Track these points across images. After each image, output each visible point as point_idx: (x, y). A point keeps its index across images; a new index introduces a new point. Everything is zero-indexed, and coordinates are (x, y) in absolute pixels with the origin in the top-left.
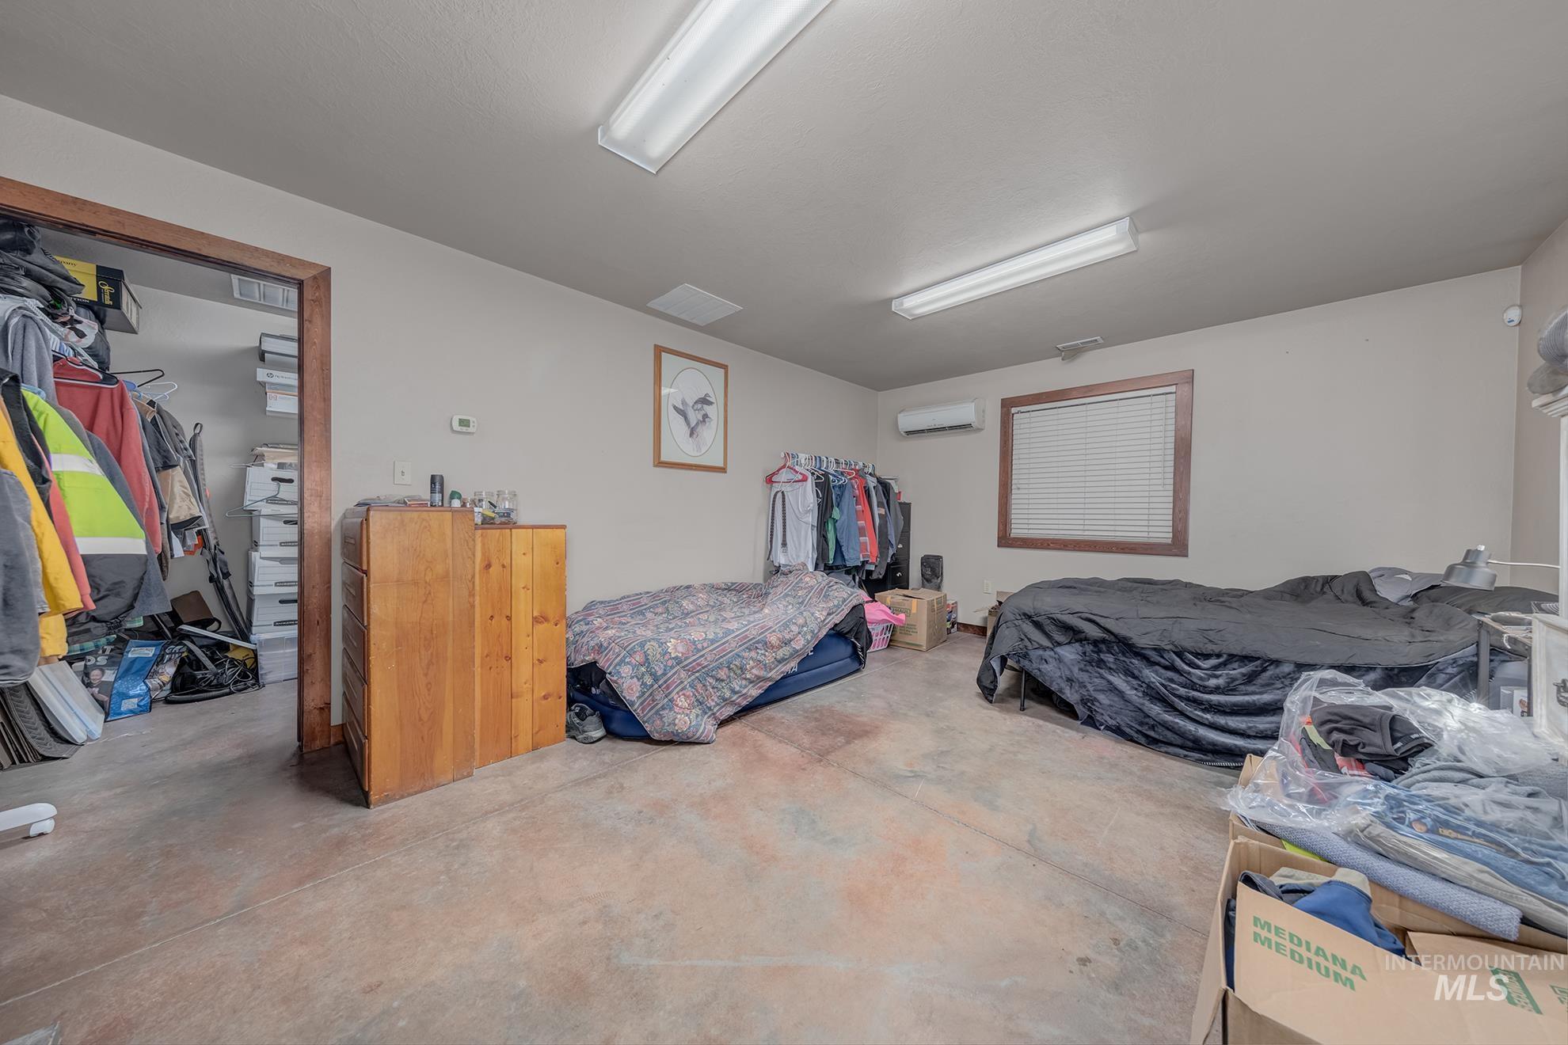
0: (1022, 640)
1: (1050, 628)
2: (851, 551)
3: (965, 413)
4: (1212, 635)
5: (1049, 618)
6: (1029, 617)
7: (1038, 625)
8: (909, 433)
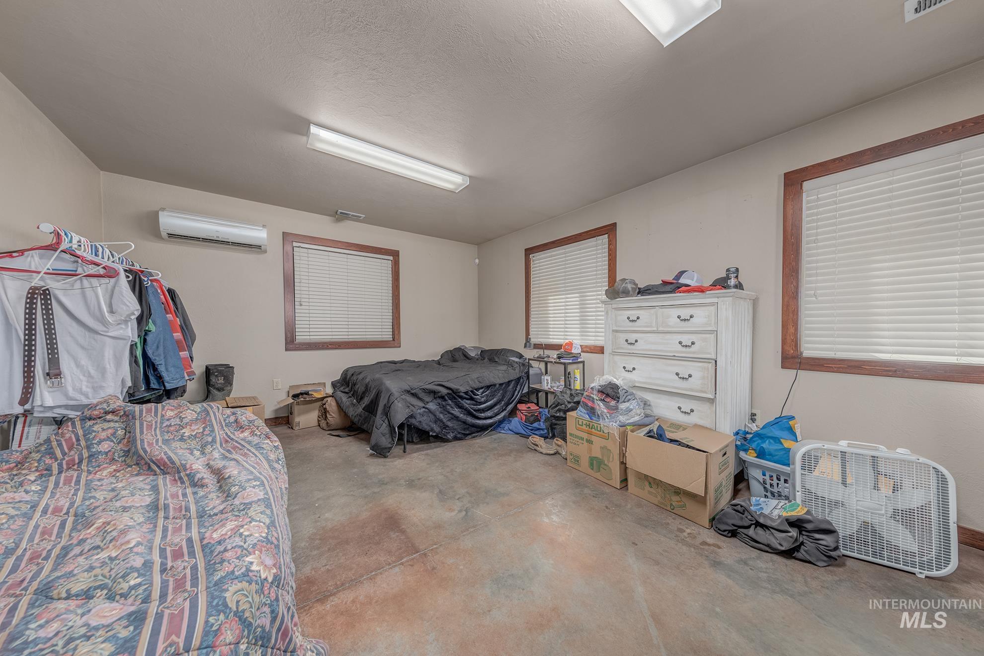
0: (409, 407)
1: (422, 395)
2: (172, 369)
3: (258, 234)
4: (480, 379)
5: (421, 389)
6: (408, 392)
7: (414, 395)
8: (171, 235)
